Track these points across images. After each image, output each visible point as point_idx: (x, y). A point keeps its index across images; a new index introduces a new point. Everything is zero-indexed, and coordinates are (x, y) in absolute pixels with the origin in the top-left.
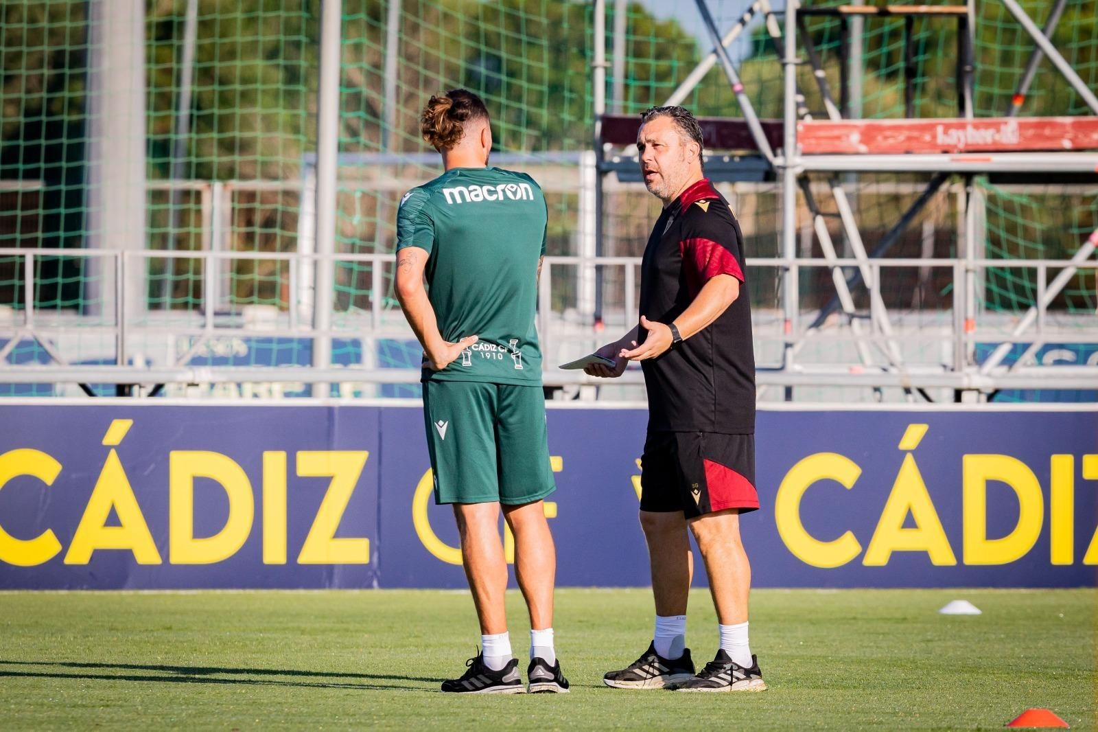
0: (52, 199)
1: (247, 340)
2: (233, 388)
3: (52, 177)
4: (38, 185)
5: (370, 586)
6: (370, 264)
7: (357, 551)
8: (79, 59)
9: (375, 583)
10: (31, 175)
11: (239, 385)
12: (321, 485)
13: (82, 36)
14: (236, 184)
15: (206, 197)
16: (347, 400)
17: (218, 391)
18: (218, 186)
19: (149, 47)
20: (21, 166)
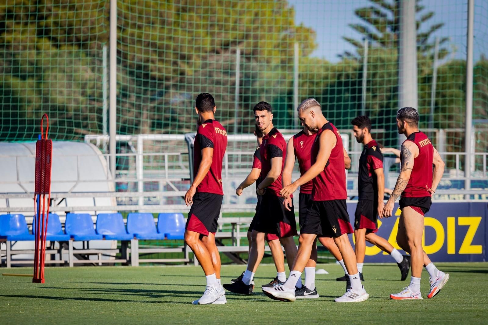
0: (387, 135)
1: (451, 181)
2: (446, 197)
3: (387, 128)
4: (383, 131)
5: (482, 261)
6: (482, 156)
7: (478, 250)
8: (396, 89)
9: (484, 260)
10: (380, 127)
11: (449, 195)
12: (466, 228)
13: (397, 82)
14: (447, 130)
15: (437, 134)
16: (476, 200)
17: (442, 197)
18: (441, 131)
19: (419, 86)
20: (377, 125)
